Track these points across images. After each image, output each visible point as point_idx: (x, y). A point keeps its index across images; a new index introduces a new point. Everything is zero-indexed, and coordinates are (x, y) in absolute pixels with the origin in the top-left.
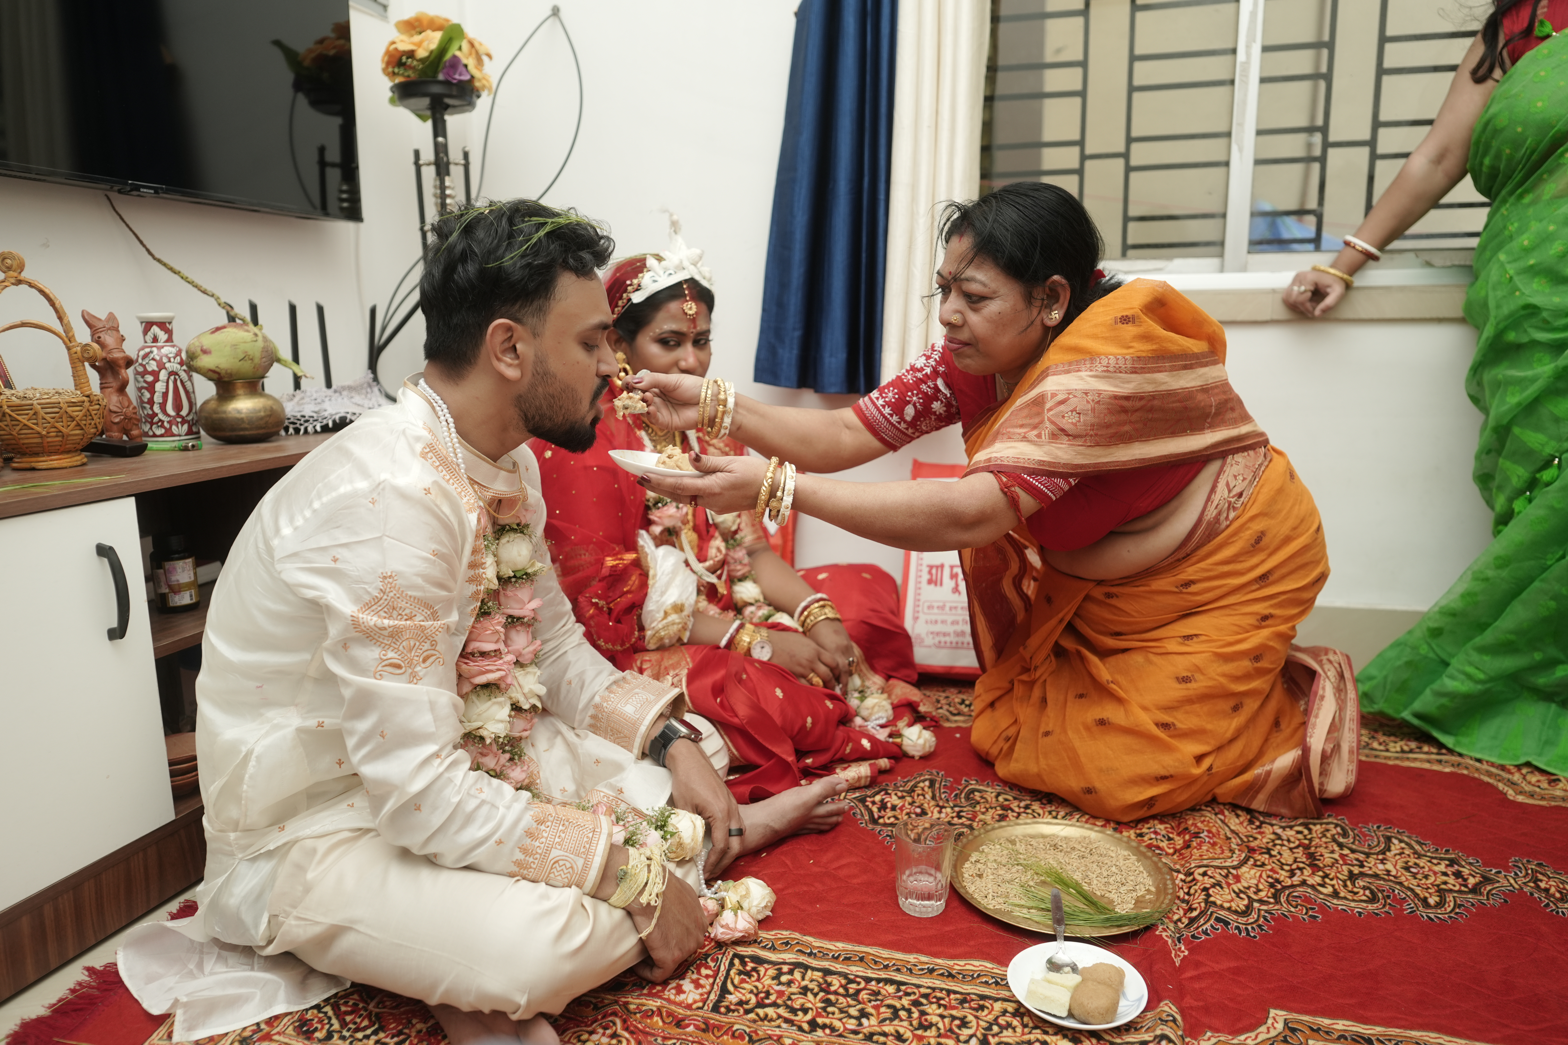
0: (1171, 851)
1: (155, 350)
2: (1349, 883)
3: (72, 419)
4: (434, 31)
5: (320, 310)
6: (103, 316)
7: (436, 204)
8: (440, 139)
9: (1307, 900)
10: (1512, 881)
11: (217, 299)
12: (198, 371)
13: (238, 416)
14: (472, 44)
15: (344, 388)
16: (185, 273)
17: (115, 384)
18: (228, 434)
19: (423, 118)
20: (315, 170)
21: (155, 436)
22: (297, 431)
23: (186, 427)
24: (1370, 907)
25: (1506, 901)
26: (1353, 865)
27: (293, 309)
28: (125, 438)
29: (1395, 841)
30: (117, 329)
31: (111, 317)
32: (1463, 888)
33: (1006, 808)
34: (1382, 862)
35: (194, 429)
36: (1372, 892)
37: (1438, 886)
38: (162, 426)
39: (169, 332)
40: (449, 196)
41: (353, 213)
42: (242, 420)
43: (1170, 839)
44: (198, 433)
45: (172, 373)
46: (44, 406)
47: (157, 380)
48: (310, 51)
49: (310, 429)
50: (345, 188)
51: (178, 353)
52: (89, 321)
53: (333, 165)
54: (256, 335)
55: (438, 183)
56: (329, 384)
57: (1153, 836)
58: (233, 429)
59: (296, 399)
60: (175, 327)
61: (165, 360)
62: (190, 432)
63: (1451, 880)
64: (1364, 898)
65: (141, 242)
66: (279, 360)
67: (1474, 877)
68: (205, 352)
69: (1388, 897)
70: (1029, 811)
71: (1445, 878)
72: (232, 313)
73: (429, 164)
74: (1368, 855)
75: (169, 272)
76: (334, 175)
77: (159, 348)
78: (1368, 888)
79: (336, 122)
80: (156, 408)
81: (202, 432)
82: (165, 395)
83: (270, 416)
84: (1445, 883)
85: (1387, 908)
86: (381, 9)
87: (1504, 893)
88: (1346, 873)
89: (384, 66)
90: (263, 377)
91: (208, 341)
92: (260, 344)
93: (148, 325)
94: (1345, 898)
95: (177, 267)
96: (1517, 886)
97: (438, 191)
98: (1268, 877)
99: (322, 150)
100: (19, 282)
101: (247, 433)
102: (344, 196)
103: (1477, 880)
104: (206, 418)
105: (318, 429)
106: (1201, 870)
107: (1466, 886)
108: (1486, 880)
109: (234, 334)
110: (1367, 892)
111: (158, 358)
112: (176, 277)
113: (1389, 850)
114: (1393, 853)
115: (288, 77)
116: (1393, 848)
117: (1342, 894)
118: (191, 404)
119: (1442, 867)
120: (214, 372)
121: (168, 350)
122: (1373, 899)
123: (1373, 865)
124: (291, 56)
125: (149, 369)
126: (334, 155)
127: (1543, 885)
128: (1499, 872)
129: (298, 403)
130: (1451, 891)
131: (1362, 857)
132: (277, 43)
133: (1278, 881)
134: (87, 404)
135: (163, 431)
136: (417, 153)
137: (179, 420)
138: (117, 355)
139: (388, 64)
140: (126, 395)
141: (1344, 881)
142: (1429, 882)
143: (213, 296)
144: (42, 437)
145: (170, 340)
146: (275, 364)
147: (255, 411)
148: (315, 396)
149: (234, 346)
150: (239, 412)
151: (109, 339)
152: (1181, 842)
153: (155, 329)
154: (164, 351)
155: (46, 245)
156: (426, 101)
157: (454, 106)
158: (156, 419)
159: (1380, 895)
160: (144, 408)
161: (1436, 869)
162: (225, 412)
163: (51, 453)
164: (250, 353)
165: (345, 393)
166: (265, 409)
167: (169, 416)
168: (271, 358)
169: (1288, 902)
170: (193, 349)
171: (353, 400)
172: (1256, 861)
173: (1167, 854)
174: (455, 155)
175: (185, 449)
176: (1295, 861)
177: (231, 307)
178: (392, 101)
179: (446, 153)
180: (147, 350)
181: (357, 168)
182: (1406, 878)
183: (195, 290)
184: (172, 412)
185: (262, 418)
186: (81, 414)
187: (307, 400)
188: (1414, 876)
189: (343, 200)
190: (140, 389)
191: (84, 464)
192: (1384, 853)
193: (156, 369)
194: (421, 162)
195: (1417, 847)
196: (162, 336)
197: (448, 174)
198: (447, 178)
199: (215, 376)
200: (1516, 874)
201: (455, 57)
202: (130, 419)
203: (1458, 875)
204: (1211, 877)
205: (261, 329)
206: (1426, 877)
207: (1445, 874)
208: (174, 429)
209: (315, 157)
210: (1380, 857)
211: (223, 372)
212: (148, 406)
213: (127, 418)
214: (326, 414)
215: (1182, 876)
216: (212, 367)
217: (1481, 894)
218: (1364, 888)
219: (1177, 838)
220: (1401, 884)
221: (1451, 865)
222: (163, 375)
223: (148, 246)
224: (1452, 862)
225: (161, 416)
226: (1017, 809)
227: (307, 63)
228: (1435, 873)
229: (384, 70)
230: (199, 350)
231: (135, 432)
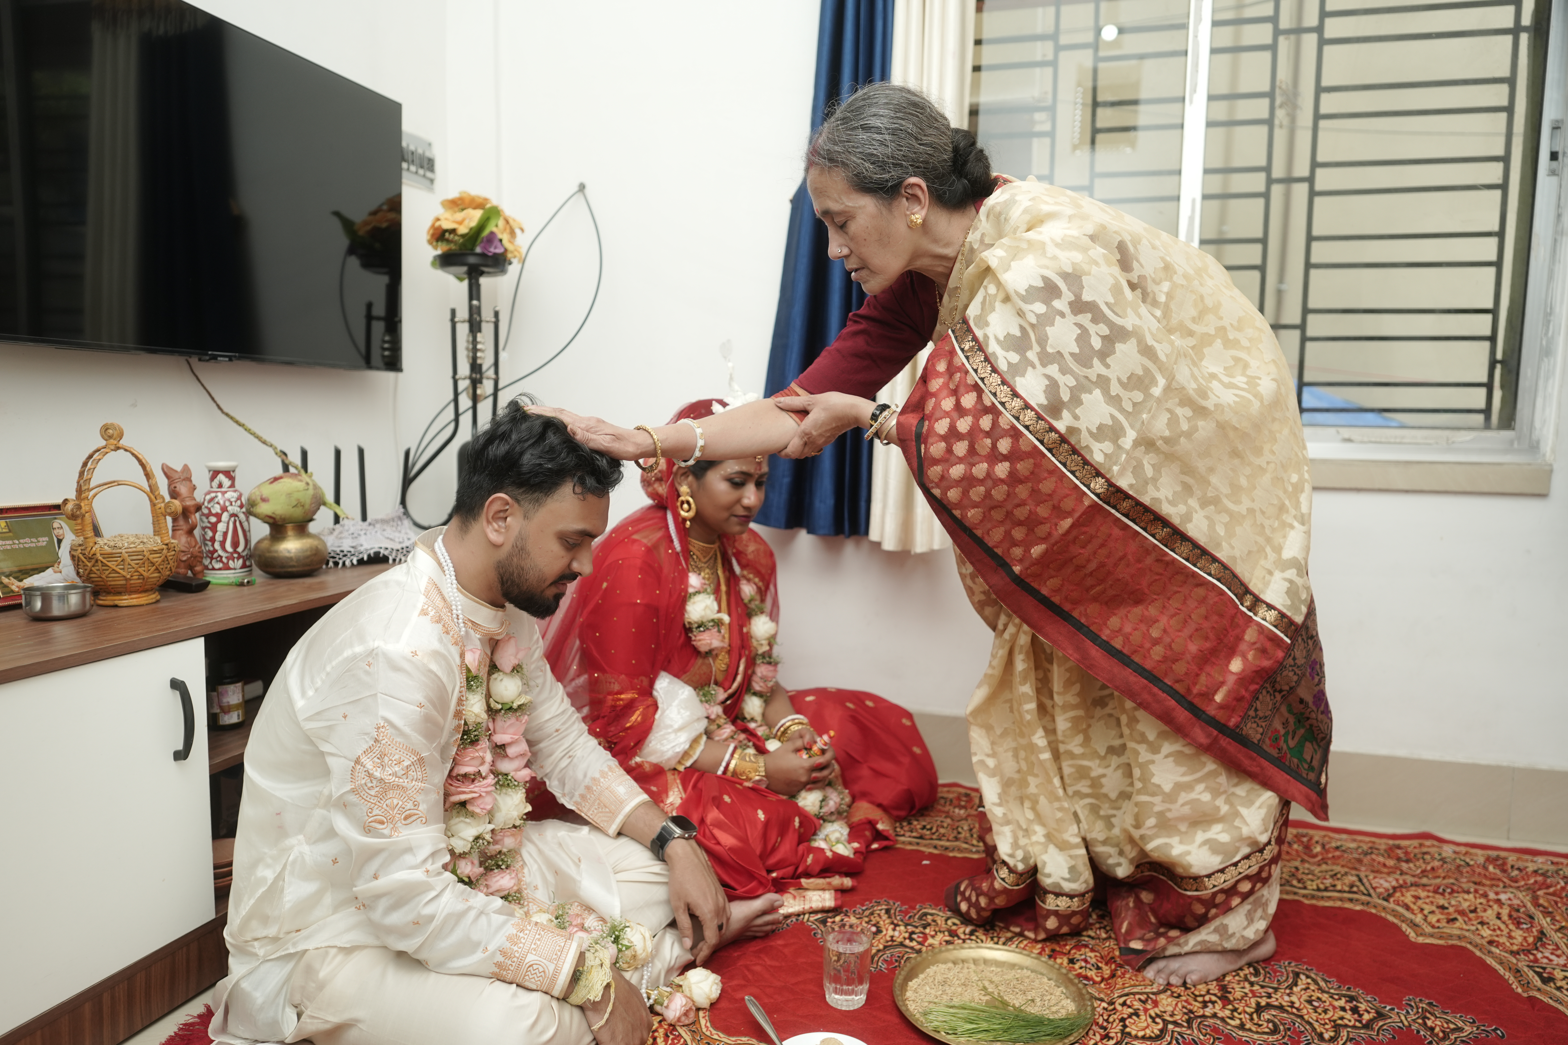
0: (1098, 979)
1: (219, 495)
2: (1255, 1016)
3: (153, 564)
4: (475, 208)
5: (361, 452)
6: (178, 468)
7: (468, 356)
8: (475, 302)
9: (1216, 1030)
10: (1403, 1018)
11: (275, 448)
12: (256, 516)
13: (287, 555)
14: (507, 222)
15: (377, 521)
16: (249, 425)
17: (185, 527)
18: (278, 570)
19: (461, 279)
20: (363, 322)
21: (214, 569)
22: (336, 564)
23: (241, 561)
24: (1271, 1039)
25: (1394, 1037)
26: (1261, 997)
27: (338, 453)
28: (190, 573)
29: (1303, 977)
30: (189, 479)
31: (186, 468)
32: (1358, 1024)
33: (953, 934)
34: (1288, 995)
35: (248, 563)
36: (1275, 1025)
37: (1334, 1021)
38: (221, 561)
39: (232, 479)
40: (480, 350)
41: (393, 363)
42: (291, 559)
43: (1098, 968)
44: (250, 566)
45: (234, 515)
46: (130, 554)
47: (219, 521)
48: (366, 223)
49: (348, 563)
50: (387, 338)
51: (239, 498)
52: (167, 472)
53: (378, 318)
54: (308, 484)
55: (471, 339)
56: (364, 518)
57: (1083, 964)
58: (283, 567)
59: (336, 533)
60: (238, 475)
61: (227, 504)
62: (244, 566)
63: (1348, 1015)
64: (1267, 1030)
65: (213, 399)
66: (324, 504)
67: (1369, 1012)
68: (264, 500)
69: (1289, 1029)
70: (973, 937)
71: (1342, 1013)
72: (287, 462)
73: (463, 322)
74: (1276, 990)
75: (235, 425)
76: (378, 327)
77: (224, 493)
78: (1272, 1021)
79: (383, 280)
80: (217, 546)
81: (254, 567)
82: (225, 534)
83: (315, 555)
84: (1342, 1018)
85: (1285, 1040)
86: (428, 183)
87: (1393, 1029)
88: (1254, 1005)
89: (429, 237)
90: (311, 520)
91: (267, 490)
92: (311, 492)
93: (215, 473)
94: (1250, 1030)
95: (242, 420)
96: (1406, 1023)
97: (471, 346)
98: (1183, 1007)
99: (369, 306)
100: (118, 448)
101: (294, 569)
102: (386, 346)
103: (1371, 1016)
104: (260, 556)
105: (355, 562)
106: (1121, 1000)
107: (1360, 1022)
108: (1380, 1015)
109: (289, 484)
110: (1270, 1025)
111: (222, 502)
112: (240, 429)
113: (1296, 985)
114: (1299, 988)
115: (344, 242)
116: (1300, 982)
117: (1248, 1026)
118: (247, 541)
119: (1342, 1003)
120: (270, 517)
121: (231, 495)
122: (1275, 1031)
123: (1281, 998)
124: (348, 225)
125: (214, 512)
126: (380, 310)
127: (1429, 1023)
128: (1393, 1009)
129: (337, 537)
130: (1346, 1026)
131: (1271, 990)
132: (337, 214)
133: (1191, 1011)
134: (165, 551)
135: (220, 565)
136: (453, 312)
137: (236, 555)
138: (189, 503)
139: (433, 235)
140: (193, 536)
141: (1251, 1015)
142: (1327, 1016)
143: (271, 446)
144: (126, 579)
145: (232, 486)
146: (322, 508)
147: (303, 551)
148: (352, 530)
149: (289, 495)
150: (289, 552)
151: (183, 489)
152: (1108, 972)
153: (221, 477)
154: (227, 495)
155: (134, 405)
156: (464, 269)
157: (489, 273)
158: (216, 555)
159: (1282, 1028)
160: (206, 545)
161: (1337, 1004)
162: (277, 552)
163: (131, 592)
164: (302, 500)
165: (378, 526)
166: (311, 549)
167: (226, 551)
168: (319, 502)
169: (1199, 1030)
170: (253, 497)
171: (385, 533)
172: (1173, 992)
173: (1095, 982)
174: (487, 314)
175: (242, 584)
176: (1208, 992)
177: (285, 454)
178: (433, 264)
179: (479, 314)
180: (213, 495)
181: (400, 321)
182: (1307, 1012)
183: (256, 440)
184: (229, 547)
185: (308, 557)
186: (160, 560)
187: (345, 534)
188: (1315, 1009)
189: (385, 349)
190: (204, 528)
191: (157, 601)
192: (1291, 989)
193: (219, 511)
194: (456, 319)
195: (1322, 984)
196: (226, 482)
197: (480, 331)
198: (479, 335)
199: (271, 521)
200: (1408, 1012)
201: (492, 234)
202: (196, 557)
203: (1355, 1010)
204: (1129, 1007)
205: (310, 476)
206: (1325, 1011)
207: (1343, 1009)
208: (231, 563)
209: (363, 311)
210: (1288, 991)
211: (278, 518)
212: (210, 543)
213: (194, 556)
214: (362, 549)
215: (1104, 1005)
216: (269, 513)
217: (1373, 1029)
218: (1269, 1021)
219: (1105, 967)
220: (1301, 1017)
221: (1350, 1002)
222: (225, 516)
223: (219, 402)
224: (1351, 999)
225: (221, 552)
226: (962, 936)
227: (361, 233)
228: (1334, 1008)
229: (430, 242)
230: (259, 499)
231: (198, 568)
